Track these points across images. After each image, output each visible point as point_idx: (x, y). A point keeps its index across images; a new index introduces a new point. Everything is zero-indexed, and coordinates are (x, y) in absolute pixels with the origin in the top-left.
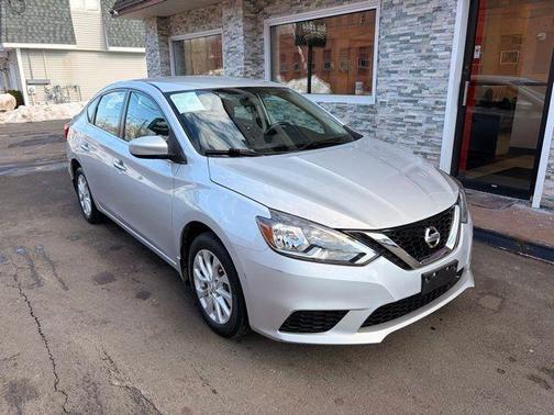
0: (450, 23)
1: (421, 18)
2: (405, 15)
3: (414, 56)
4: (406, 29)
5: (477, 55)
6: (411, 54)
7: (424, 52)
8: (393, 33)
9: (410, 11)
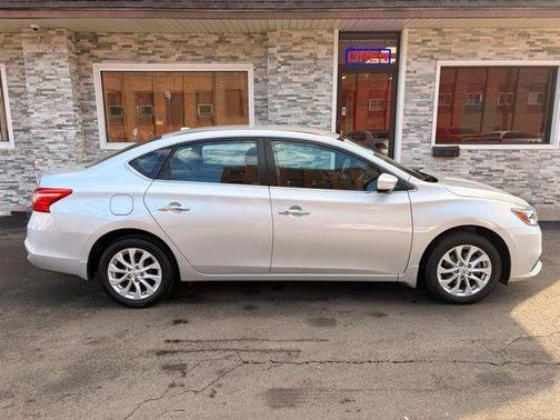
0: (328, 90)
1: (304, 85)
2: (291, 81)
3: (301, 111)
4: (292, 92)
5: (344, 114)
6: (299, 110)
7: (309, 109)
8: (280, 93)
9: (295, 79)
